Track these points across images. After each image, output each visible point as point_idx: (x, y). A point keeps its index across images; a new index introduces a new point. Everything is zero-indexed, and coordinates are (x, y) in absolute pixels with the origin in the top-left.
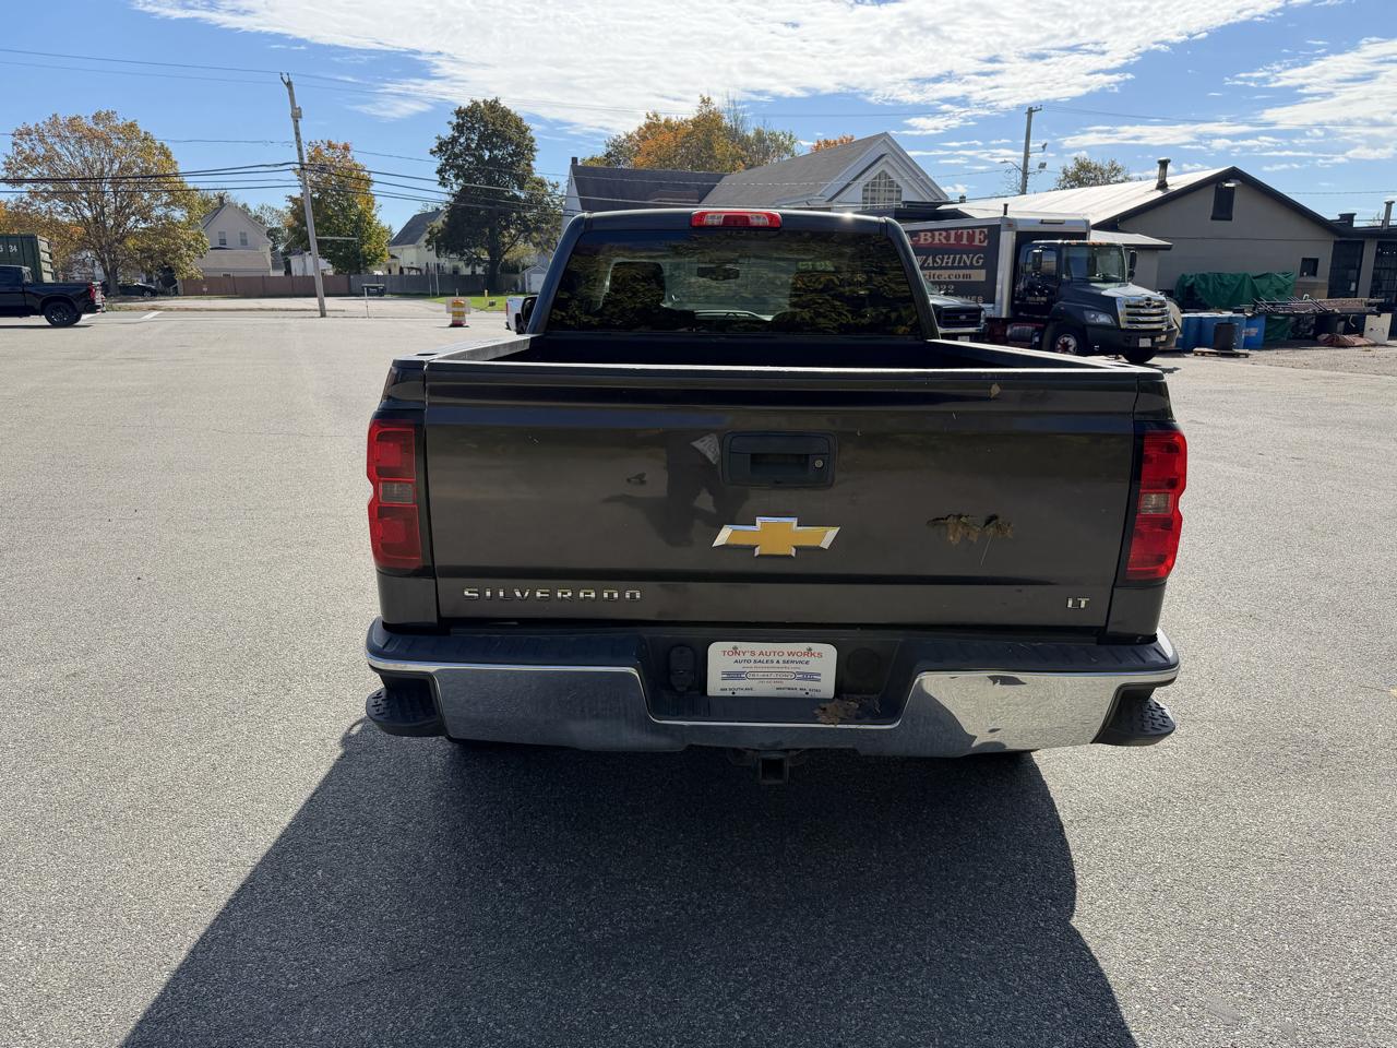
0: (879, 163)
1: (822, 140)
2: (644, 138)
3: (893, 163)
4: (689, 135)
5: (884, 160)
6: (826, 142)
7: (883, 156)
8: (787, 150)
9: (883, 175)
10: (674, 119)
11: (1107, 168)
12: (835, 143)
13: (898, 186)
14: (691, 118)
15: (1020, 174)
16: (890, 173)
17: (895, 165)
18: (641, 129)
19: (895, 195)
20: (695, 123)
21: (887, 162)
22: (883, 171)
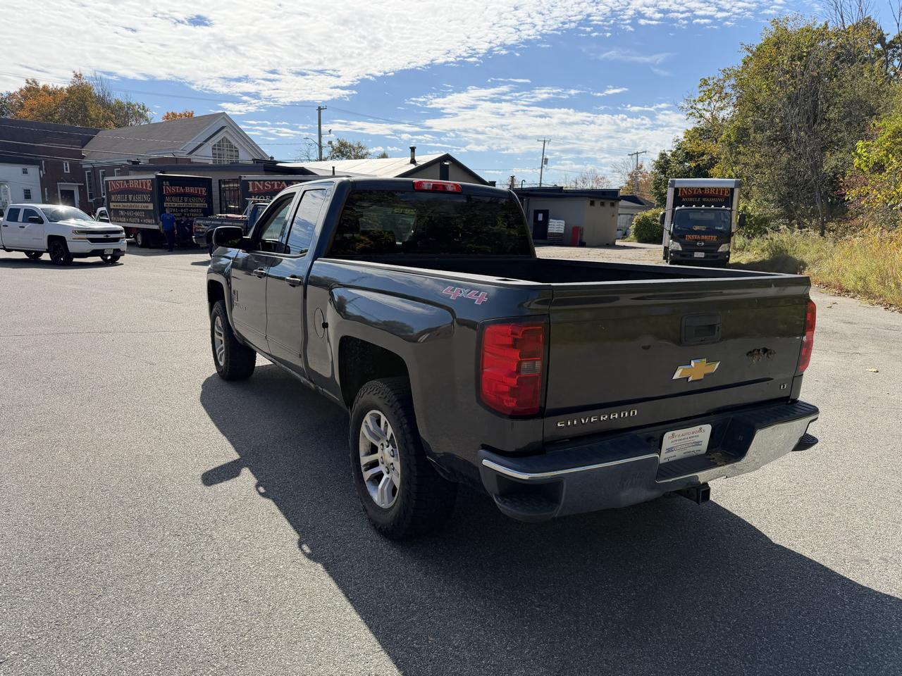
0: (221, 132)
1: (170, 112)
2: (25, 97)
3: (229, 131)
4: (66, 100)
5: (224, 130)
6: (173, 114)
7: (223, 128)
8: (141, 116)
9: (224, 139)
10: (51, 87)
11: (356, 146)
12: (181, 115)
13: (235, 148)
14: (66, 86)
15: (317, 147)
16: (230, 139)
17: (233, 134)
18: (21, 90)
19: (234, 153)
20: (70, 91)
21: (227, 131)
22: (224, 137)
